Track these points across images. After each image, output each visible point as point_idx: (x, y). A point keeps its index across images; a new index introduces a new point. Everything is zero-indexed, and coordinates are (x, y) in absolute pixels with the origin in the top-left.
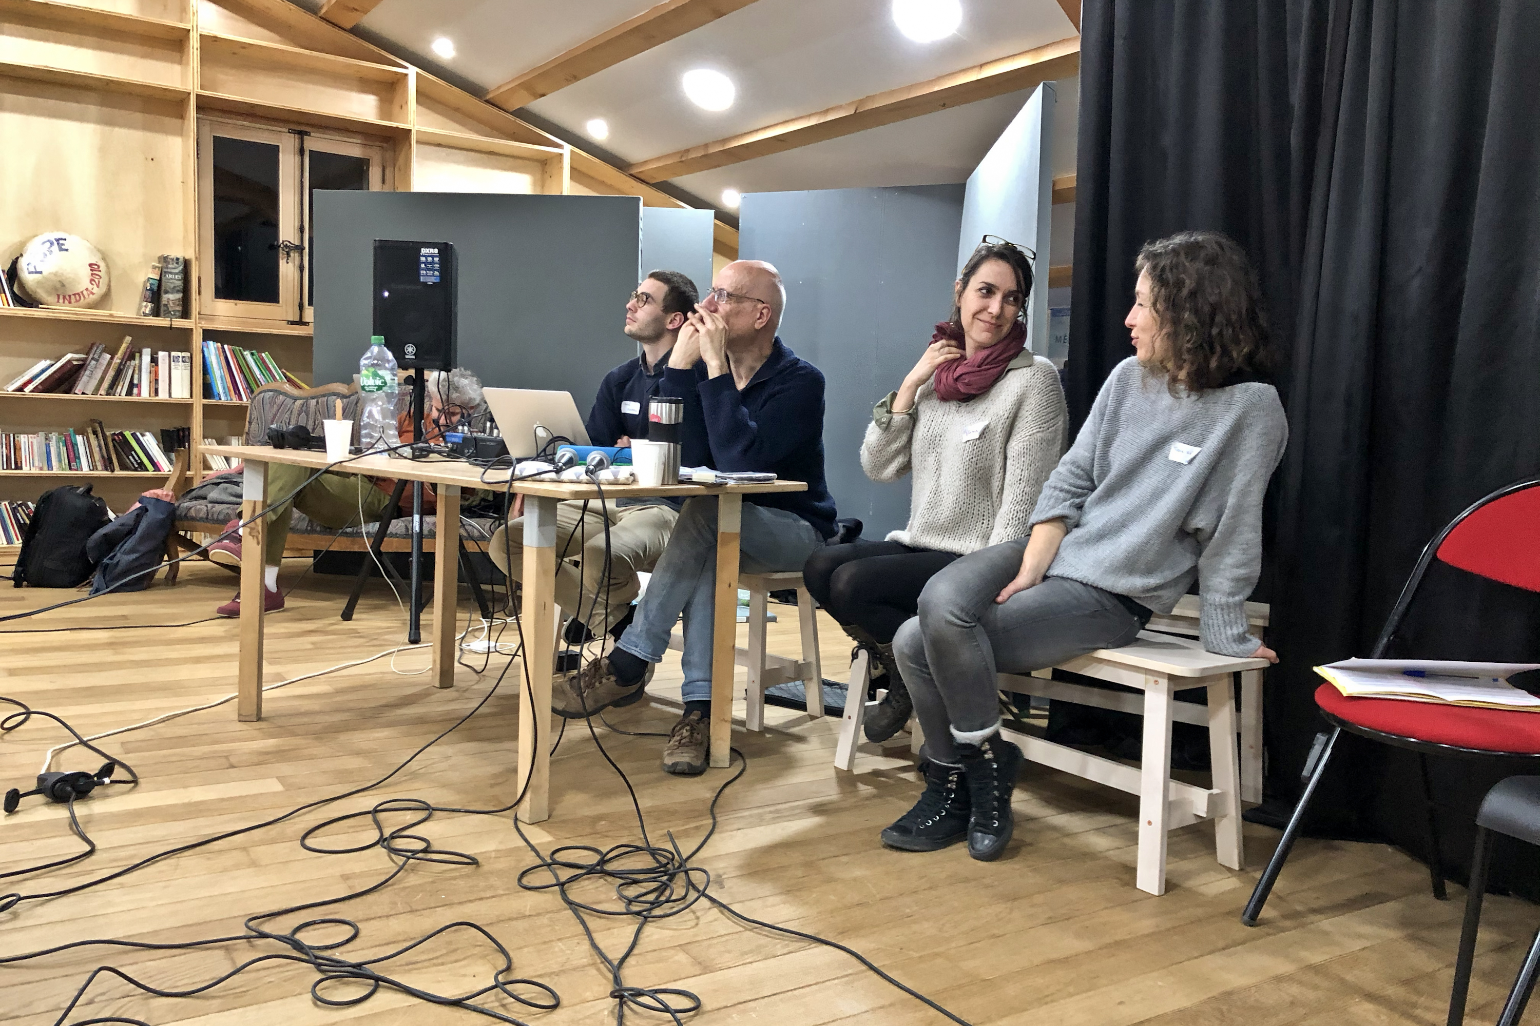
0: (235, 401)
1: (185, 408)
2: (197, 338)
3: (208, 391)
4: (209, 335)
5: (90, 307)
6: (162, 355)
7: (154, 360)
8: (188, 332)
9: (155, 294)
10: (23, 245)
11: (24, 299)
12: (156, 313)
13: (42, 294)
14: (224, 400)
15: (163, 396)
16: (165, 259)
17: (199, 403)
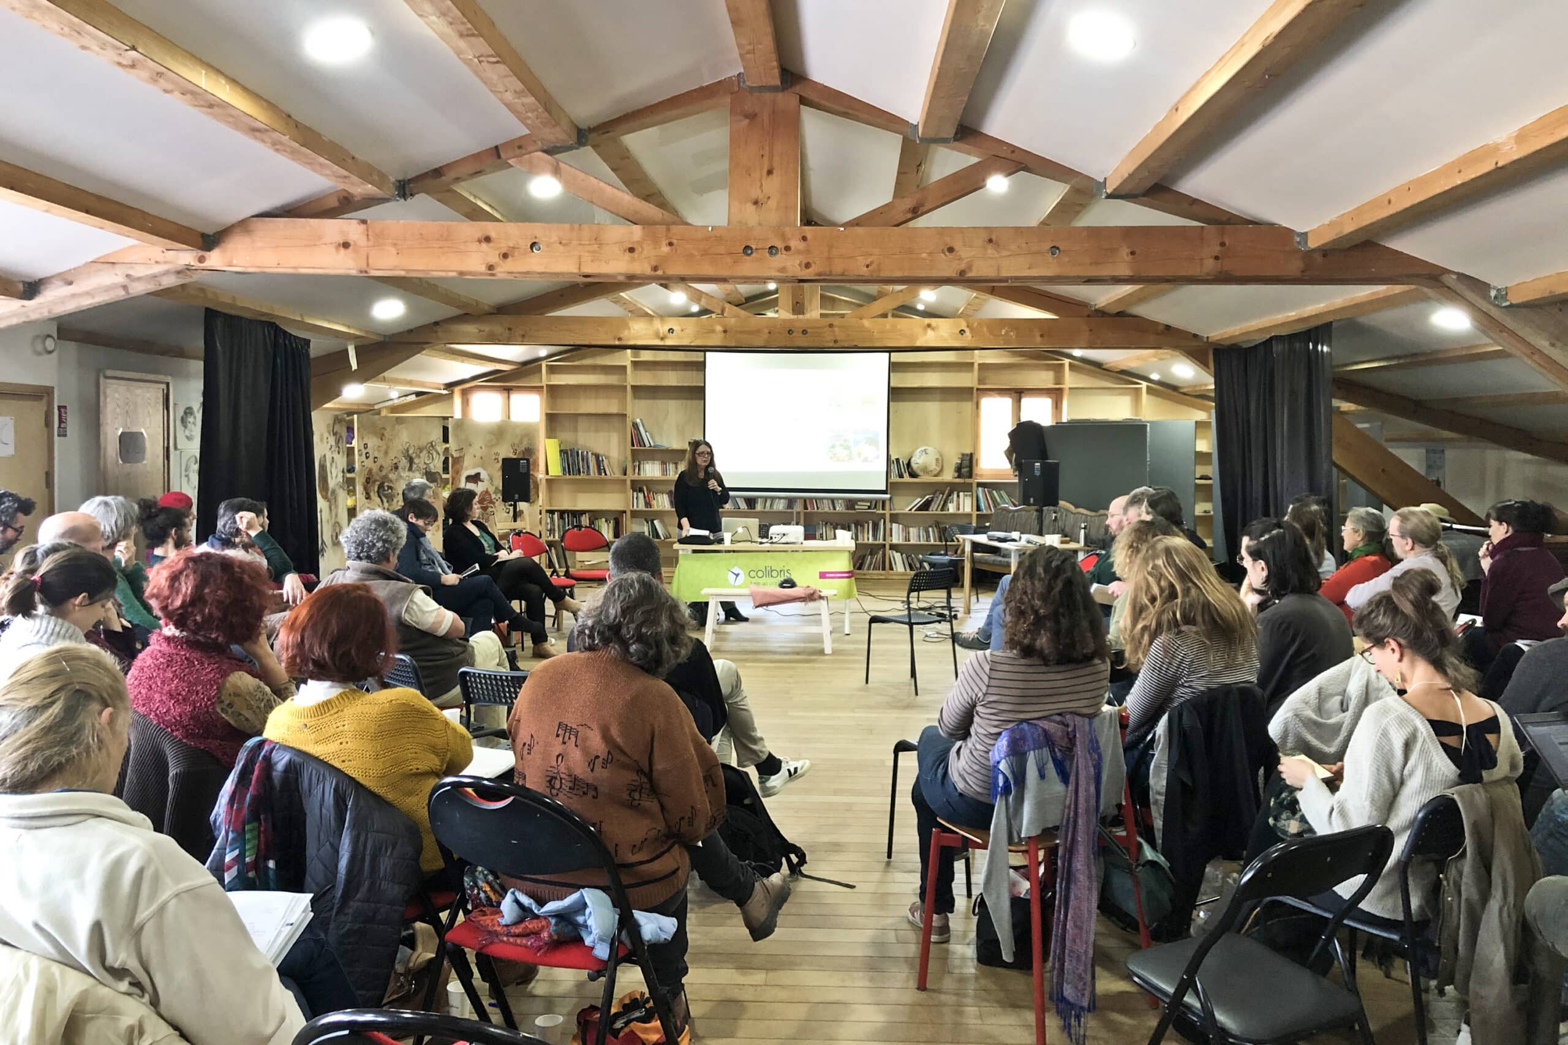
0: (989, 512)
1: (969, 515)
2: (975, 486)
3: (978, 508)
4: (979, 485)
5: (935, 476)
6: (961, 494)
7: (958, 496)
8: (971, 484)
9: (959, 469)
10: (913, 452)
11: (913, 475)
12: (959, 477)
13: (919, 472)
14: (985, 512)
15: (961, 511)
16: (963, 455)
17: (975, 513)
